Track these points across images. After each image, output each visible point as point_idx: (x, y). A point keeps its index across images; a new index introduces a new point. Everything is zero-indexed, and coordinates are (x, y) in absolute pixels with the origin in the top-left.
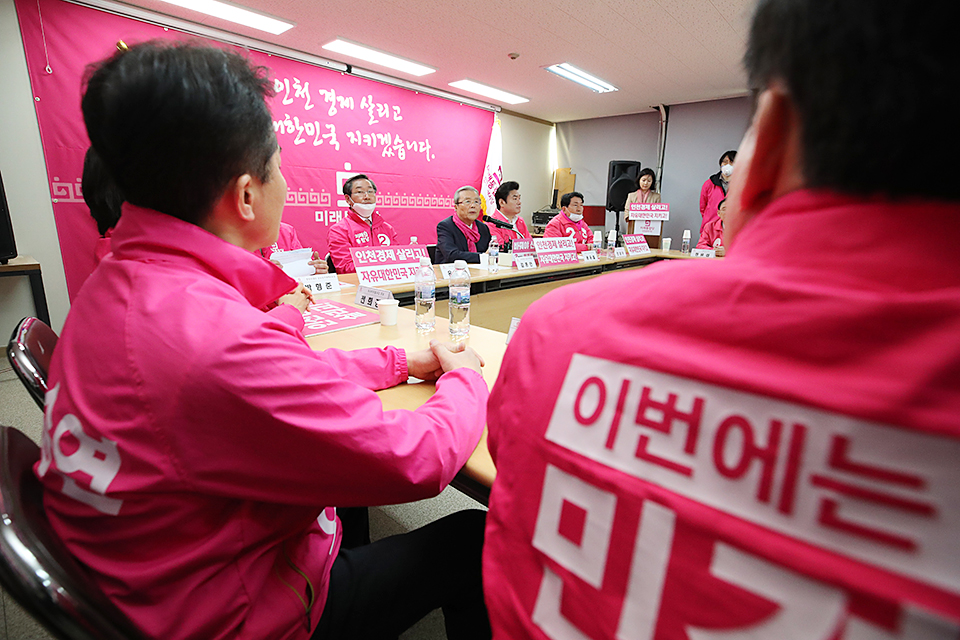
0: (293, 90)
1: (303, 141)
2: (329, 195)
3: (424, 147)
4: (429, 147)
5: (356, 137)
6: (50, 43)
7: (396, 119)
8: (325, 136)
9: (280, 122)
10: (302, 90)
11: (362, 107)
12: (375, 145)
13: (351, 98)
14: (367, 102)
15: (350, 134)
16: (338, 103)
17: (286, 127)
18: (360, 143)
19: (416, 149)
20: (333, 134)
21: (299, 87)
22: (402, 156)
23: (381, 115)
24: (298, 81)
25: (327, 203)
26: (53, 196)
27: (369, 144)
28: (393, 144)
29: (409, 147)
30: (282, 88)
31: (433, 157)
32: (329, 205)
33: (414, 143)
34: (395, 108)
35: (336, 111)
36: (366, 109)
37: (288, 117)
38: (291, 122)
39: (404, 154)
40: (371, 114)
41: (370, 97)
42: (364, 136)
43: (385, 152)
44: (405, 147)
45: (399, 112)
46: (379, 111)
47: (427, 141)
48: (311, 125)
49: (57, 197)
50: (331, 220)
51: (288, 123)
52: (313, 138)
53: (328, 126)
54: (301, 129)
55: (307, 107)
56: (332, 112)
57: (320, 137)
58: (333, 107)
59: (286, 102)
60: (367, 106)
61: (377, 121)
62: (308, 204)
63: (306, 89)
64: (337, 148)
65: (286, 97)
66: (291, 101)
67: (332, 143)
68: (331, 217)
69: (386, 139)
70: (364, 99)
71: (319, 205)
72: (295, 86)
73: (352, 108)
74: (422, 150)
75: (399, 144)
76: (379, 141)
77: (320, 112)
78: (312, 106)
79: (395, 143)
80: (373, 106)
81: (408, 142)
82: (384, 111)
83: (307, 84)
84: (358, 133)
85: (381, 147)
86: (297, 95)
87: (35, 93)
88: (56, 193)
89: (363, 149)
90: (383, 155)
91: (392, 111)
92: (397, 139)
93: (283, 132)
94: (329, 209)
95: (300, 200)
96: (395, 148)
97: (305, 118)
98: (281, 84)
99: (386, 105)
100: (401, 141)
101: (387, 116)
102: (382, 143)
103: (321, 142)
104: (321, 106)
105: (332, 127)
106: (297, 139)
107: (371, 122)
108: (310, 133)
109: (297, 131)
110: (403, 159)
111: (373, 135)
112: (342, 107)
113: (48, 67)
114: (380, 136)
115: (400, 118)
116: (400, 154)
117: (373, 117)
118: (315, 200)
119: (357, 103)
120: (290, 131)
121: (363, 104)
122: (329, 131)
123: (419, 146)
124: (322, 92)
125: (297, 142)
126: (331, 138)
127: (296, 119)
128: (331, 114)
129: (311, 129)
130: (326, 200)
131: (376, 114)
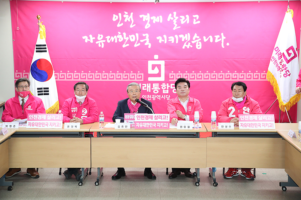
0: (123, 18)
1: (128, 45)
2: (142, 74)
3: (220, 39)
4: (223, 38)
5: (163, 38)
6: (20, 18)
7: (195, 23)
8: (142, 41)
9: (115, 37)
10: (129, 17)
11: (169, 20)
12: (177, 42)
13: (161, 17)
14: (172, 16)
15: (159, 38)
16: (151, 21)
17: (118, 39)
18: (166, 42)
19: (211, 41)
20: (147, 39)
21: (128, 16)
22: (199, 46)
23: (183, 22)
24: (126, 13)
25: (141, 79)
26: (15, 78)
27: (173, 42)
28: (191, 39)
29: (205, 40)
30: (117, 18)
31: (228, 44)
32: (142, 80)
33: (211, 37)
34: (194, 16)
35: (149, 25)
36: (171, 21)
37: (119, 33)
38: (121, 36)
39: (200, 45)
40: (175, 23)
41: (175, 13)
42: (169, 38)
43: (185, 45)
44: (202, 41)
45: (197, 19)
46: (182, 20)
47: (222, 34)
48: (133, 36)
49: (17, 78)
50: (143, 89)
51: (120, 36)
52: (134, 43)
53: (144, 35)
54: (127, 39)
55: (131, 26)
56: (147, 26)
57: (139, 42)
58: (148, 24)
59: (119, 25)
60: (172, 19)
61: (180, 27)
62: (129, 80)
63: (131, 16)
64: (150, 47)
65: (119, 22)
66: (122, 24)
67: (146, 44)
68: (143, 87)
69: (187, 37)
70: (170, 15)
71: (136, 80)
72: (125, 16)
73: (161, 22)
74: (217, 41)
75: (196, 39)
76: (180, 39)
77: (140, 28)
78: (135, 25)
79: (194, 38)
80: (177, 18)
81: (204, 37)
82: (185, 19)
83: (132, 14)
84: (165, 36)
85: (181, 42)
86: (126, 21)
87: (13, 38)
88: (16, 77)
89: (169, 45)
90: (184, 48)
91: (191, 19)
92: (196, 36)
93: (116, 42)
94: (142, 82)
95: (124, 77)
96: (193, 42)
97: (130, 32)
98: (117, 17)
99: (187, 16)
100: (198, 37)
101: (188, 22)
102: (183, 40)
103: (139, 44)
104: (140, 25)
105: (147, 35)
106: (124, 44)
107: (174, 29)
108: (132, 40)
109: (124, 40)
110: (200, 48)
111: (176, 36)
112: (154, 22)
113: (18, 27)
114: (181, 36)
115: (199, 22)
116: (197, 46)
117: (176, 25)
118: (133, 77)
119: (165, 18)
120: (120, 41)
121: (170, 18)
122: (145, 38)
123: (214, 39)
124: (141, 16)
125: (124, 46)
126: (146, 41)
127: (124, 34)
128: (146, 27)
129: (132, 38)
130: (140, 77)
131: (179, 22)
